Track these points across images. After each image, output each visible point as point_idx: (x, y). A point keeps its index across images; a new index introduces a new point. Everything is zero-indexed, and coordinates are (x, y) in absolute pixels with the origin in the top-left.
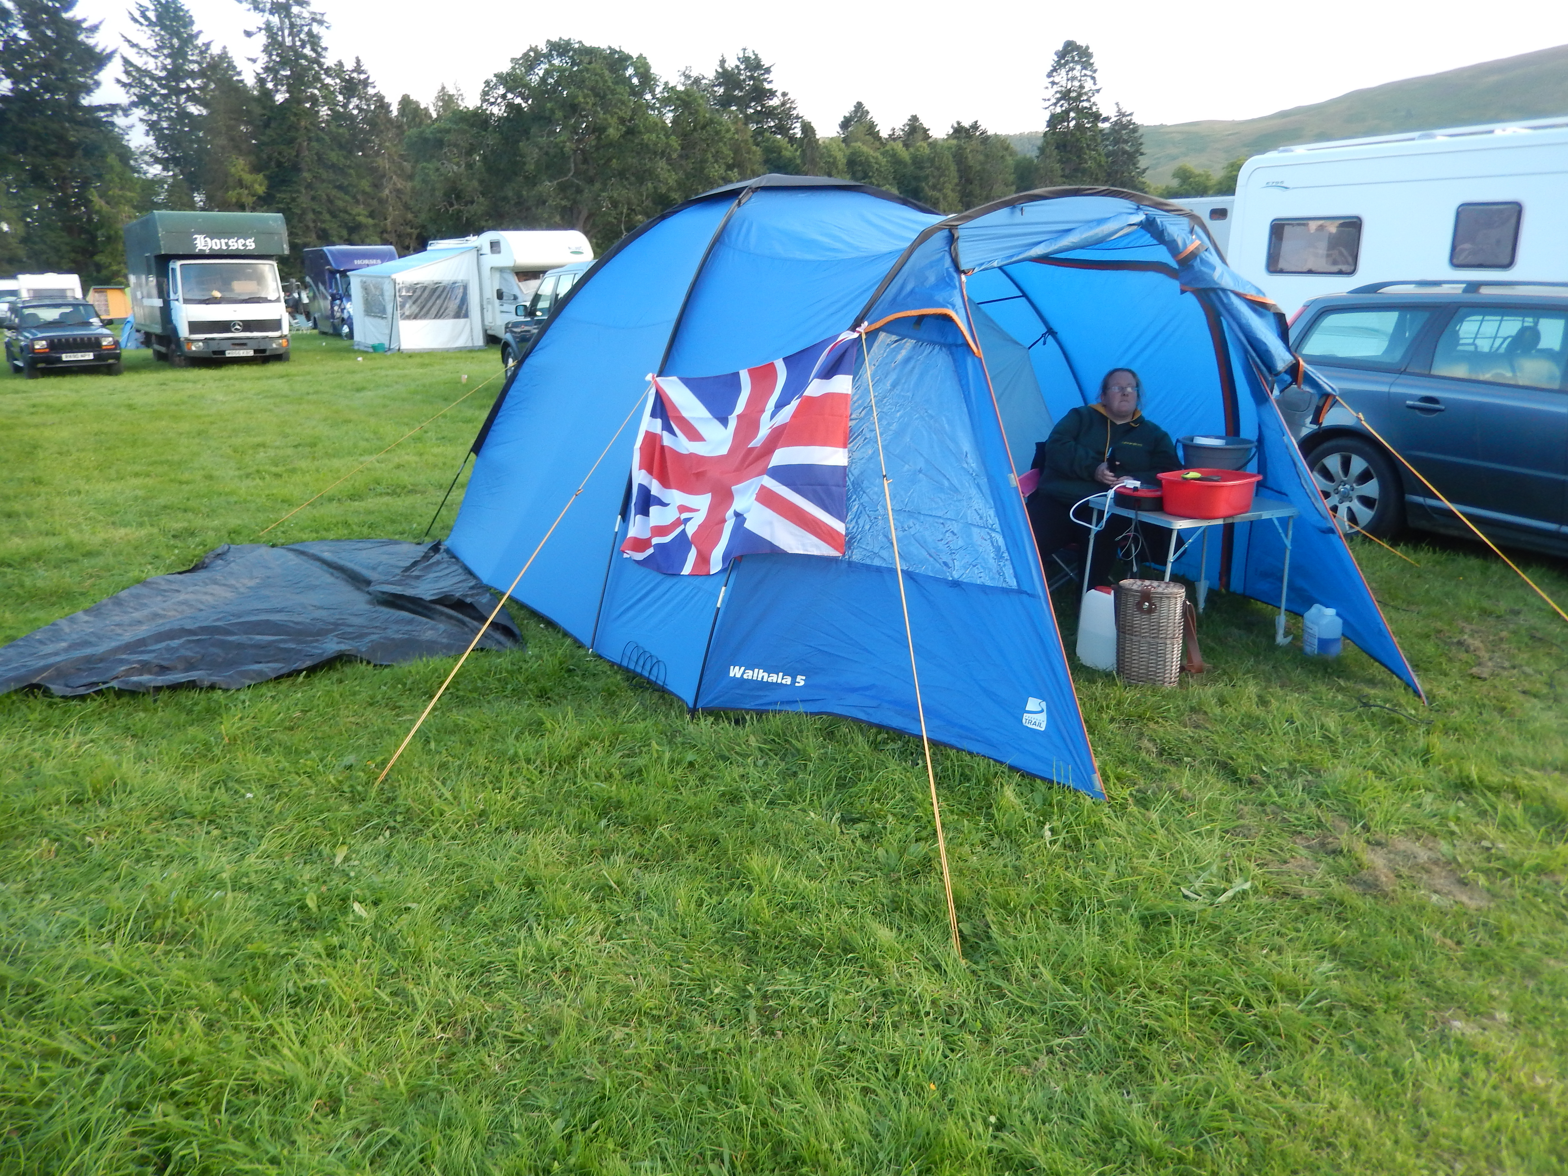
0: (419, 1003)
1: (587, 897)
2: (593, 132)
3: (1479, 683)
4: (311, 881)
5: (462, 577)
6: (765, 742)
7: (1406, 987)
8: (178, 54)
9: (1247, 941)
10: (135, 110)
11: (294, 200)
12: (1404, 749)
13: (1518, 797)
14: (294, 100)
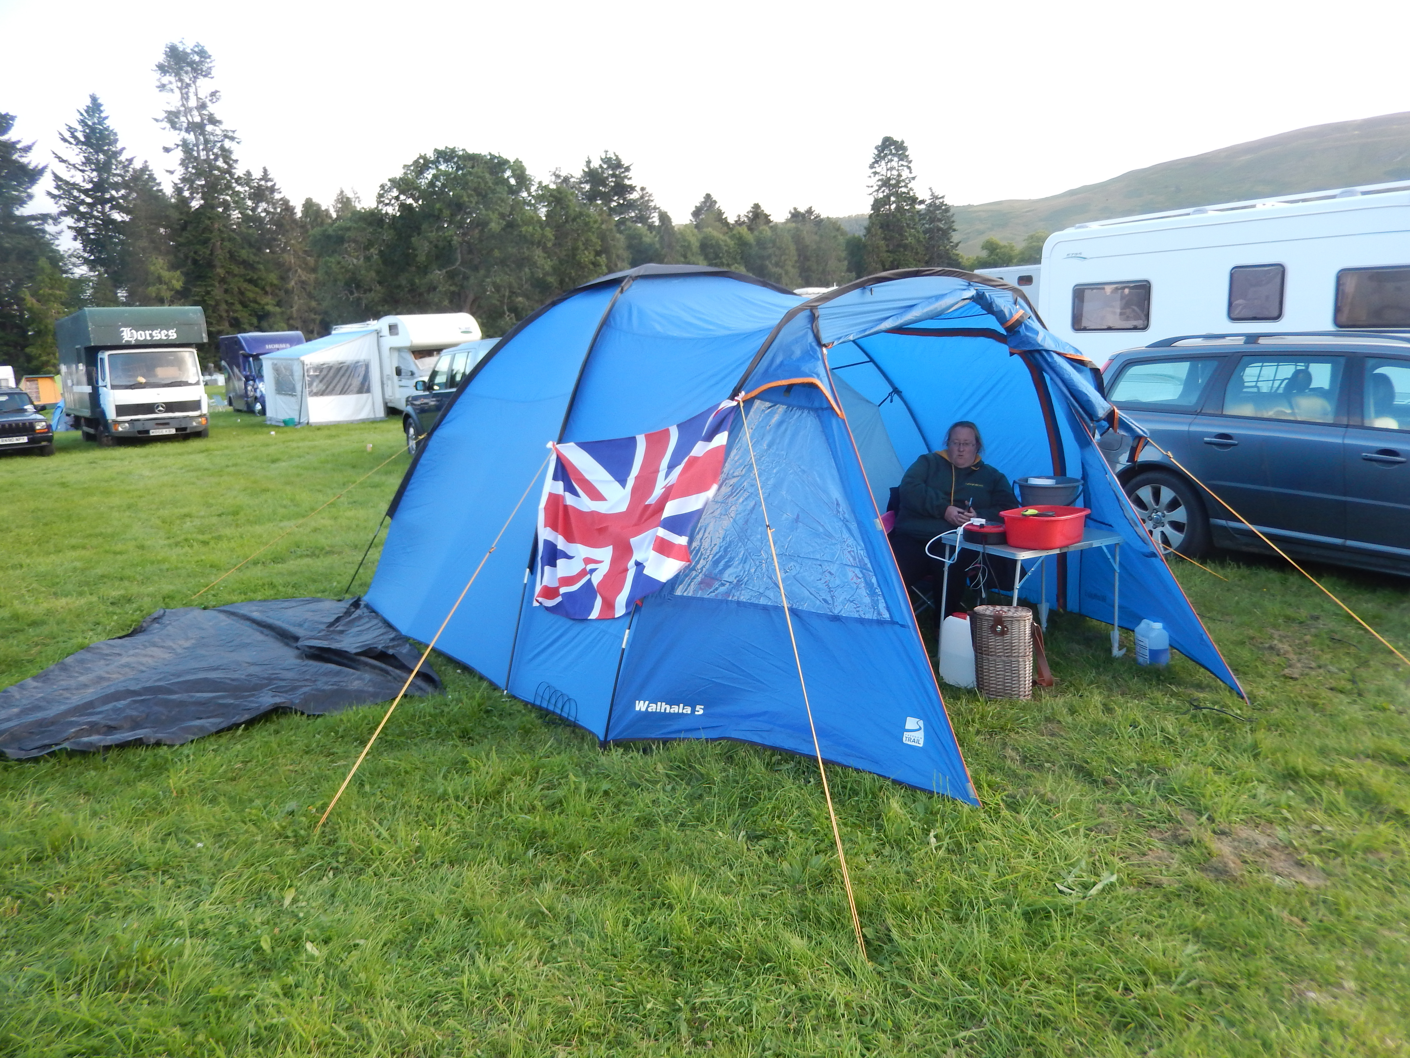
0: (374, 1035)
1: (523, 923)
2: (478, 225)
3: (1292, 683)
4: (263, 923)
5: (382, 631)
6: (672, 768)
7: (1263, 963)
8: (103, 168)
9: (1119, 930)
10: (63, 218)
11: (208, 293)
12: (1235, 745)
13: (1339, 784)
14: (208, 206)
